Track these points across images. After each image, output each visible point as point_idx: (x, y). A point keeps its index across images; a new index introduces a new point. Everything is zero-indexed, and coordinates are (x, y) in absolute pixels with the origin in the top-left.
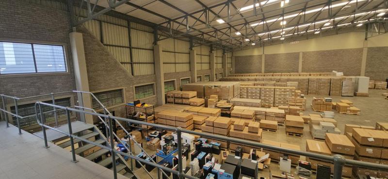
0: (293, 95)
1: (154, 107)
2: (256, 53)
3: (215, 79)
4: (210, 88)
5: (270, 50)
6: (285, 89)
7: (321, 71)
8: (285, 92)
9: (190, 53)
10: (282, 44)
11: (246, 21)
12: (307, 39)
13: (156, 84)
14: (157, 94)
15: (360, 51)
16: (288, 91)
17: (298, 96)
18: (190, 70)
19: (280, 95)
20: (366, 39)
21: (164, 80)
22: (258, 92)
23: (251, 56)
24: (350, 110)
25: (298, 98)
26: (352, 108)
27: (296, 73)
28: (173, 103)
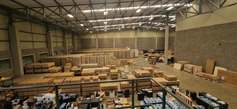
0: (112, 59)
1: (12, 79)
2: (93, 37)
3: (68, 53)
4: (65, 59)
5: (100, 36)
6: (108, 57)
7: (122, 47)
8: (109, 58)
9: (47, 35)
10: (105, 34)
11: (86, 18)
12: (116, 32)
13: (13, 59)
14: (14, 68)
15: (134, 38)
16: (110, 58)
17: (115, 59)
18: (47, 47)
19: (107, 60)
20: (136, 34)
21: (22, 55)
22: (96, 59)
23: (90, 39)
24: (133, 64)
25: (115, 60)
26: (134, 63)
27: (113, 49)
28: (32, 73)
